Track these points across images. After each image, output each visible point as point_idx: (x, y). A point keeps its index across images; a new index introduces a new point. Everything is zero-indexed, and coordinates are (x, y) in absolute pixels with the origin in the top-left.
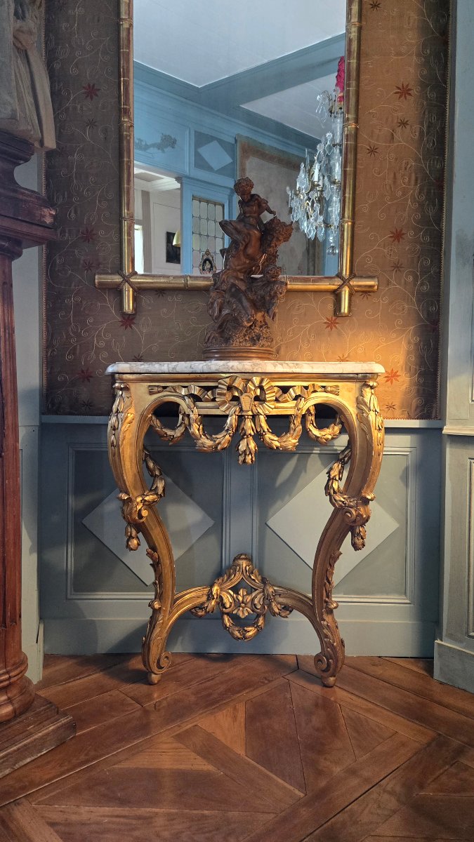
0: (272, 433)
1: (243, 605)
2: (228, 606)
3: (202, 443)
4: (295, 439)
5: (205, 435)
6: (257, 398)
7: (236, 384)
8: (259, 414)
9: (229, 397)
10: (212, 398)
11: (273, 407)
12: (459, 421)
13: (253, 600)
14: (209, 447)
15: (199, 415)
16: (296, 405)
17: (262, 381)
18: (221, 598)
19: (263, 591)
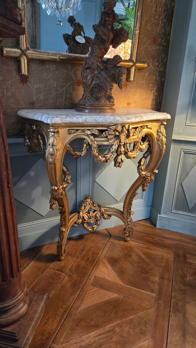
1: (92, 218)
2: (86, 220)
7: (118, 129)
8: (127, 143)
9: (114, 135)
10: (105, 136)
12: (179, 134)
13: (96, 215)
15: (97, 145)
16: (138, 136)
17: (129, 126)
18: (83, 217)
19: (100, 211)
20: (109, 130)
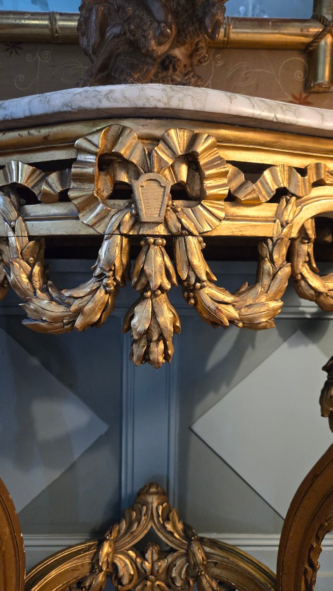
0: (218, 284)
1: (152, 577)
2: (125, 581)
3: (36, 311)
4: (274, 299)
5: (44, 290)
6: (179, 192)
7: (123, 150)
8: (185, 232)
9: (104, 186)
10: (59, 189)
11: (222, 214)
13: (169, 569)
14: (56, 320)
15: (31, 238)
16: (278, 215)
17: (193, 140)
18: (115, 567)
19: (187, 554)
20: (81, 157)
